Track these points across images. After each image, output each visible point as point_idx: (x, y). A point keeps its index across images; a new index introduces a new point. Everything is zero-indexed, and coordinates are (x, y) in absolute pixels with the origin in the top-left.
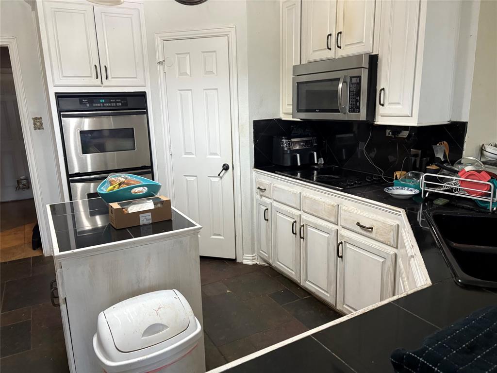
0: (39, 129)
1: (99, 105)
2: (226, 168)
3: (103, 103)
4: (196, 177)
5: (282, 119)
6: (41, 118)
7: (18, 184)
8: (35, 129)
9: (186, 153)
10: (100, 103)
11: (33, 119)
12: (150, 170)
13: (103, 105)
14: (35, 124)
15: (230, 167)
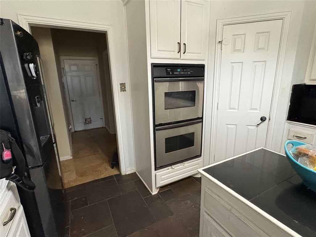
0: (124, 91)
1: (177, 73)
2: (263, 119)
3: (180, 72)
4: (235, 126)
5: (307, 84)
6: (125, 83)
7: (86, 121)
8: (121, 91)
9: (230, 109)
10: (178, 72)
11: (120, 84)
12: (201, 120)
13: (180, 73)
14: (121, 88)
15: (267, 119)
